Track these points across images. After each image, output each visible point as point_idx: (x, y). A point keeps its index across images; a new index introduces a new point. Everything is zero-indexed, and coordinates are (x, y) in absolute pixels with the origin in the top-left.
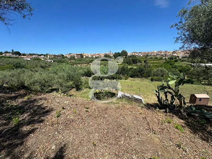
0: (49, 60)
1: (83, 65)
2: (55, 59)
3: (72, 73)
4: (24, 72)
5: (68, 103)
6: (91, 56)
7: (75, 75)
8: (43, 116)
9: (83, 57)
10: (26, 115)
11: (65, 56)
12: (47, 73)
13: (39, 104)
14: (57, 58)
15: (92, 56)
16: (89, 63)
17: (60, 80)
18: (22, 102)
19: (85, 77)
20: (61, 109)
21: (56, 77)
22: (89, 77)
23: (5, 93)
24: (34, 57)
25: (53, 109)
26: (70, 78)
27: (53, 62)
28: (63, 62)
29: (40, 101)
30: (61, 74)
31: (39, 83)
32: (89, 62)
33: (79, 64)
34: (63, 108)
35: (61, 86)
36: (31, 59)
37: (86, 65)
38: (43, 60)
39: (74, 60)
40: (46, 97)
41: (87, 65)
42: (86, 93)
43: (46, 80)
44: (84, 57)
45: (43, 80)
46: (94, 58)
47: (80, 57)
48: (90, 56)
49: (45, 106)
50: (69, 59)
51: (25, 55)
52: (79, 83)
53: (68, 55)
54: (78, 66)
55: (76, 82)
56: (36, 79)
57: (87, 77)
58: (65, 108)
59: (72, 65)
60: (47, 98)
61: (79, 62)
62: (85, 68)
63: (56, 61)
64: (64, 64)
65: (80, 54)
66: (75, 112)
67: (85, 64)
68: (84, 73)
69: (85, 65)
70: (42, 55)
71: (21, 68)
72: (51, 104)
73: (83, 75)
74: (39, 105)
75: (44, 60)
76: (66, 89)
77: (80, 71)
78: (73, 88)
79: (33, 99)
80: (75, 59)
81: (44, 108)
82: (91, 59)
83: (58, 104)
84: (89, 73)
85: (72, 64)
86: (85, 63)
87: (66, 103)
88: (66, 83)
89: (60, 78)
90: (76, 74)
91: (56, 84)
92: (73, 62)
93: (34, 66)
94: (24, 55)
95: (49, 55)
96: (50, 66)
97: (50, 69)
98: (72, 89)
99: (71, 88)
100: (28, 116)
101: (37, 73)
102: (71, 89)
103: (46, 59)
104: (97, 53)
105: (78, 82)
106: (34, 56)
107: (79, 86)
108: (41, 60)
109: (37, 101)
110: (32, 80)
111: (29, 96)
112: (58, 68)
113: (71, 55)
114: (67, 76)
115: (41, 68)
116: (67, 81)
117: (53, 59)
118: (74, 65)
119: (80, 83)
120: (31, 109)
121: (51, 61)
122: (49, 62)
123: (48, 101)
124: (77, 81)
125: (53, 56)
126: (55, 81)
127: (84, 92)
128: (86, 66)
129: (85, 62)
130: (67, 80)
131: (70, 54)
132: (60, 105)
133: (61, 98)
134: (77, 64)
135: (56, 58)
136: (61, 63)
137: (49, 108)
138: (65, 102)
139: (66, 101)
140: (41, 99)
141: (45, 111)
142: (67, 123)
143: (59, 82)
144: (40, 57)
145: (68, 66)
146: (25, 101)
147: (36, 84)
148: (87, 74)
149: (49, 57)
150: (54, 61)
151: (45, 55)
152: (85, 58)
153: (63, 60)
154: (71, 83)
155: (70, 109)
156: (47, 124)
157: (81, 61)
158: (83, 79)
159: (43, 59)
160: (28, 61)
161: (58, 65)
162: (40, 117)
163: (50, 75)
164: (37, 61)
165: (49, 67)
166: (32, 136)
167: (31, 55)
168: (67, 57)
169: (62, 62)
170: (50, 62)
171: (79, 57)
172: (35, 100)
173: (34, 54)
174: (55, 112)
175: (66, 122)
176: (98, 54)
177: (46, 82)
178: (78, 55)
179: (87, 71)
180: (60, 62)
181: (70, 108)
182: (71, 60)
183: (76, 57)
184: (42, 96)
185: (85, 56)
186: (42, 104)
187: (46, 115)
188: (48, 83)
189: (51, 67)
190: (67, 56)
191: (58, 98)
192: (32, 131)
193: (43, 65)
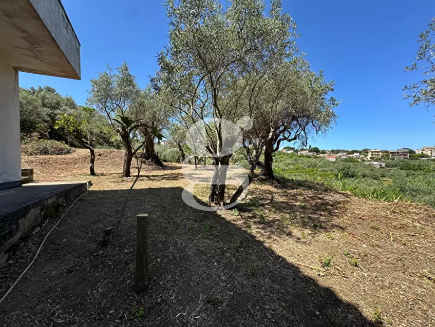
0: (375, 163)
2: (389, 161)
11: (419, 152)
14: (393, 159)
36: (336, 160)
50: (433, 160)
51: (325, 153)
53: (431, 150)
70: (355, 151)
95: (372, 152)
106: (339, 155)
135: (391, 157)
144: (351, 155)
149: (372, 155)
153: (414, 162)
160: (332, 162)
167: (334, 152)
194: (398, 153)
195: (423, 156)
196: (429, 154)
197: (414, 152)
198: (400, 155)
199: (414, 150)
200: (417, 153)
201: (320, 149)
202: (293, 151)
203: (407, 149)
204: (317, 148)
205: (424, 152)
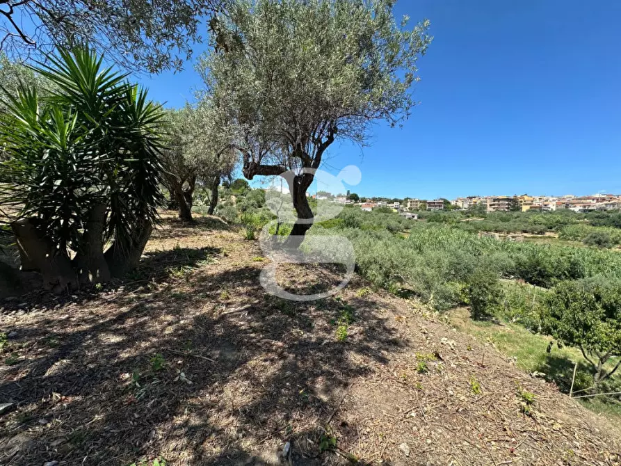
0: (408, 214)
1: (513, 237)
2: (425, 212)
3: (468, 258)
4: (357, 236)
5: (451, 344)
6: (557, 205)
7: (476, 266)
8: (387, 350)
9: (519, 209)
10: (356, 329)
11: (453, 203)
12: (398, 244)
13: (381, 317)
14: (429, 210)
15: (563, 207)
16: (541, 232)
17: (429, 272)
18: (353, 299)
19: (513, 282)
20: (430, 355)
21: (419, 260)
22: (532, 283)
23: (331, 271)
24: (380, 206)
25: (410, 344)
26: (458, 271)
27: (416, 218)
28: (445, 220)
29: (383, 310)
30: (432, 254)
31: (378, 267)
32: (543, 227)
33: (496, 231)
34: (437, 355)
35: (426, 288)
36: (373, 209)
37: (525, 237)
38: (394, 214)
39: (482, 217)
40: (396, 306)
41: (533, 237)
42: (509, 341)
43: (395, 263)
44: (525, 208)
45: (389, 260)
46: (575, 212)
47: (508, 208)
48: (552, 207)
49: (391, 327)
50: (462, 212)
51: (365, 201)
52: (486, 294)
53: (463, 201)
54: (493, 237)
55: (476, 290)
56: (375, 255)
57: (524, 284)
58: (441, 356)
59: (470, 232)
60: (399, 308)
61: (501, 224)
62: (519, 249)
63: (426, 217)
64: (446, 226)
65: (508, 200)
66: (477, 388)
67: (525, 234)
68: (513, 264)
69: (522, 238)
70: (396, 200)
71: (354, 227)
72: (405, 328)
73: (508, 273)
74: (380, 319)
75: (398, 213)
76: (440, 301)
77: (496, 254)
78: (463, 304)
79: (370, 300)
80: (485, 213)
81: (389, 331)
82: (559, 218)
83: (424, 337)
84: (539, 268)
85: (472, 227)
86: (525, 232)
87: (445, 343)
88: (442, 284)
89: (429, 266)
90: (479, 264)
91: (415, 278)
92: (474, 224)
93: (375, 225)
94: (363, 200)
95: (411, 202)
96: (407, 228)
97: (406, 236)
98: (458, 309)
99: (455, 304)
100: (361, 334)
101: (380, 243)
102: (453, 307)
103: (402, 211)
104: (597, 196)
105: (485, 289)
106: (379, 203)
107: (485, 305)
108: (391, 212)
109: (377, 308)
110: (367, 257)
111: (365, 291)
112: (426, 236)
113: (474, 200)
114: (451, 264)
115: (388, 232)
116: (448, 277)
117: (418, 210)
118: (476, 232)
119: (490, 297)
120: (365, 319)
121: (413, 217)
122: (407, 217)
123: (400, 317)
124: (480, 288)
125: (419, 204)
126: (413, 270)
127: (501, 332)
128: (527, 241)
129: (522, 227)
130: (446, 273)
131: (471, 198)
132: (428, 342)
133: (433, 322)
134: (490, 231)
135: (427, 208)
136: (438, 224)
137: (401, 337)
138: (444, 340)
139: (446, 339)
140: (385, 306)
141: (391, 338)
142: (444, 406)
143: (424, 274)
144: (390, 205)
145: (456, 233)
146: (357, 298)
147: (372, 267)
148: (527, 273)
149: (409, 206)
150: (419, 218)
151: (401, 202)
152: (528, 211)
153: (446, 214)
154: (459, 286)
155: (458, 369)
156: (393, 375)
157: (508, 221)
158: (505, 286)
159: (395, 211)
160: (367, 212)
161: (428, 227)
162: (380, 348)
163: (404, 251)
164: (383, 214)
165: (405, 230)
166: (363, 382)
167: (375, 200)
168: (459, 208)
169: (442, 222)
170: (409, 219)
171: (504, 207)
172: (374, 303)
173: (380, 199)
174: (414, 355)
175: (443, 402)
176: (604, 199)
177: (392, 267)
178: (499, 200)
179: (529, 259)
180: (436, 219)
181: (458, 366)
182: (468, 217)
183: (490, 209)
184: (388, 300)
185: (530, 204)
186: (387, 319)
187: (394, 351)
188: (397, 271)
189: (409, 231)
190: (460, 204)
191: (423, 318)
192: (364, 372)
193: (393, 223)
194: (434, 203)
195: (456, 207)
196: (461, 206)
197: (449, 203)
198: (436, 206)
199: (450, 201)
200: (452, 204)
201: (360, 196)
202: (326, 198)
203: (442, 199)
204: (356, 195)
205: (458, 204)
